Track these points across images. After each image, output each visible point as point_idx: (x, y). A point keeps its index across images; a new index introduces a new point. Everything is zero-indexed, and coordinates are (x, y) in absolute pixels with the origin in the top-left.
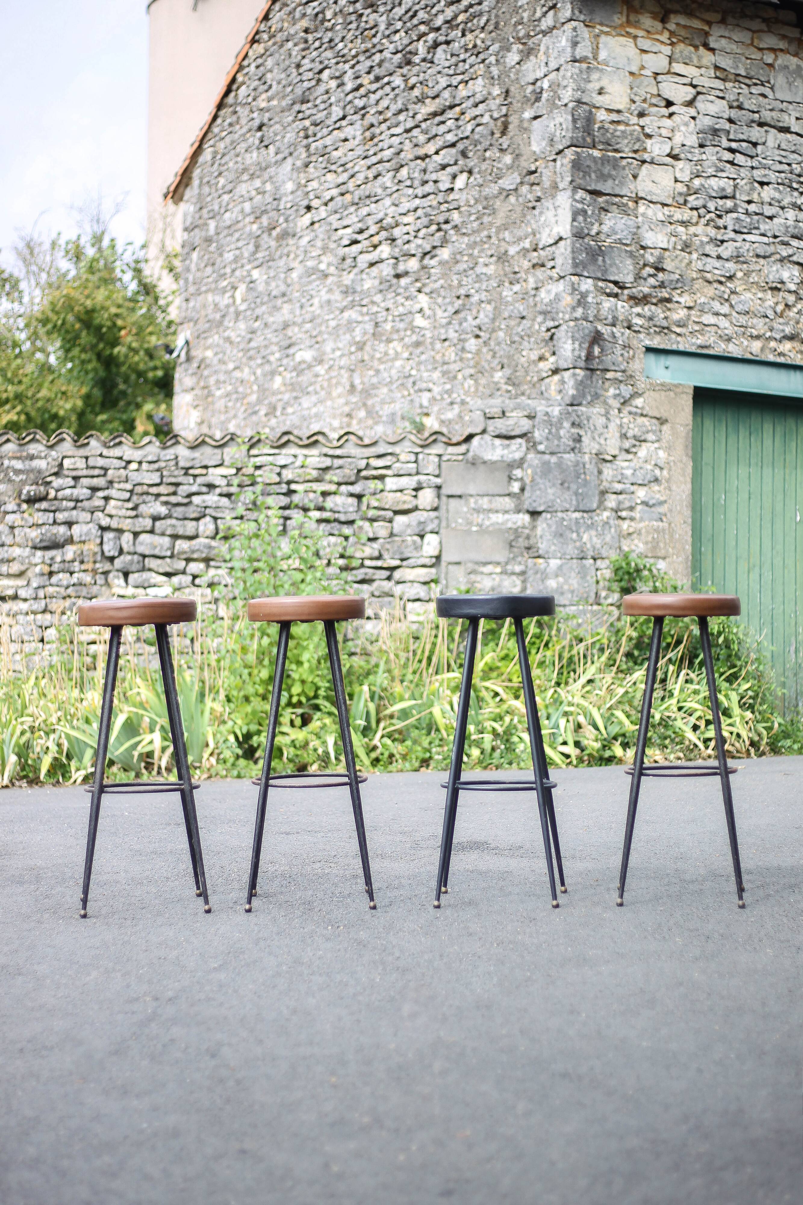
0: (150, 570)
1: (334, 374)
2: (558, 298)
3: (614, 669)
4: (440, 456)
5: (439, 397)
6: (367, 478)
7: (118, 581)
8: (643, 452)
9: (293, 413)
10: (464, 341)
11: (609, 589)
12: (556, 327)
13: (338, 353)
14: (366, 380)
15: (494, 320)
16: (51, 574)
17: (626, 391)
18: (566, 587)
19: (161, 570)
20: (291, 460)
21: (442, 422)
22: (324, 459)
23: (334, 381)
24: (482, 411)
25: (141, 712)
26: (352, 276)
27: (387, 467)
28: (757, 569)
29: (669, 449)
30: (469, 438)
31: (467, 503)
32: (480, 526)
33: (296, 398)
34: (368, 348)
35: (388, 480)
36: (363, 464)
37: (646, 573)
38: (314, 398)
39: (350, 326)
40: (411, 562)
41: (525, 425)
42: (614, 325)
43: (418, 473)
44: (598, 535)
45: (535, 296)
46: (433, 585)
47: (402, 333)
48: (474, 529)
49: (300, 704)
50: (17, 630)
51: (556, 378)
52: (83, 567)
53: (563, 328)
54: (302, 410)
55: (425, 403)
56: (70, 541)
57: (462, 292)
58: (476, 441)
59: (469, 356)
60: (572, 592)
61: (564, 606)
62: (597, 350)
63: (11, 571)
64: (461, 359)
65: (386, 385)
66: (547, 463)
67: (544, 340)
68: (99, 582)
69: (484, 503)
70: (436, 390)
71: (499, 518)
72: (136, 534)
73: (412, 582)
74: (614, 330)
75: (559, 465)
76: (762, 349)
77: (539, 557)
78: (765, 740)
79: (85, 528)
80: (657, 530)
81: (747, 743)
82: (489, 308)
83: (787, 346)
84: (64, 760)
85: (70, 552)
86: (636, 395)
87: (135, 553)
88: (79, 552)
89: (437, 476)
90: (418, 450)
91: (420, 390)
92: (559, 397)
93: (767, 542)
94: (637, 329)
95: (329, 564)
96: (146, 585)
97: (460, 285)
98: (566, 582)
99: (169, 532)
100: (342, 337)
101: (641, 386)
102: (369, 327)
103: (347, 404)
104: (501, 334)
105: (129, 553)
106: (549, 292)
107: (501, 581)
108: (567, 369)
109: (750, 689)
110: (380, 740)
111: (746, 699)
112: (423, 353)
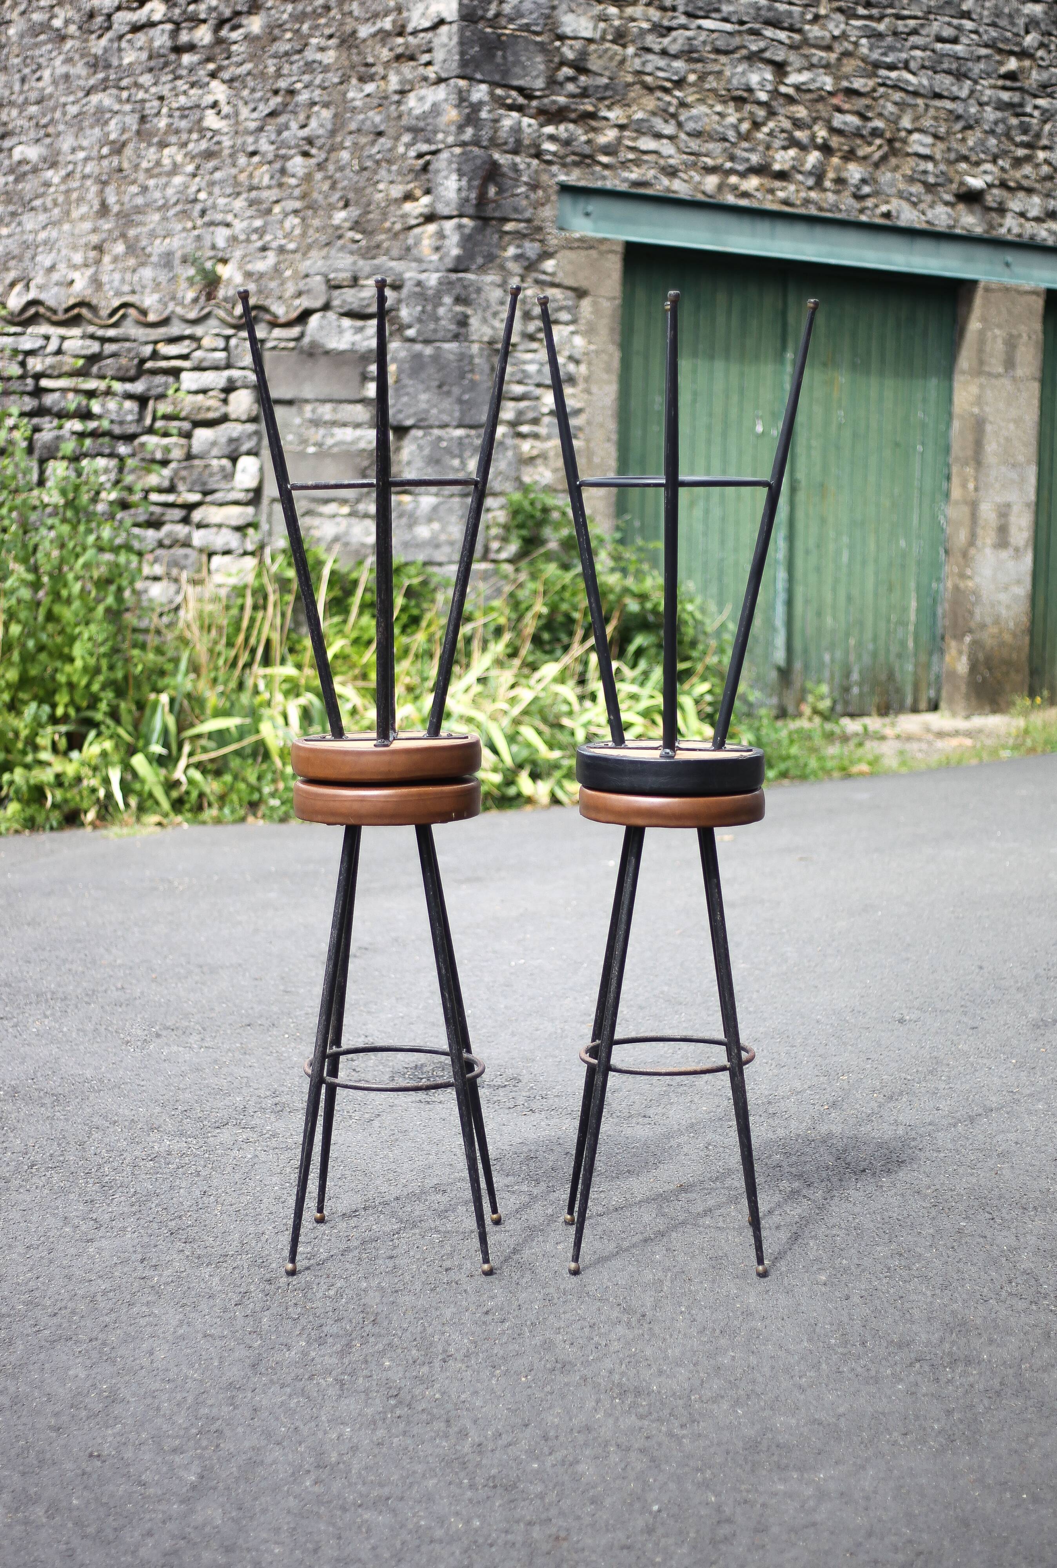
1: (75, 184)
2: (436, 110)
3: (517, 662)
4: (260, 342)
5: (242, 237)
6: (154, 372)
9: (9, 236)
10: (286, 158)
11: (504, 539)
12: (434, 153)
13: (81, 155)
14: (126, 199)
15: (333, 133)
17: (531, 249)
18: (443, 537)
20: (40, 342)
21: (248, 275)
22: (88, 342)
23: (75, 195)
24: (325, 276)
26: (104, 42)
27: (185, 357)
29: (588, 333)
30: (304, 316)
31: (301, 412)
32: (317, 444)
33: (14, 214)
34: (129, 151)
35: (184, 376)
36: (148, 350)
38: (42, 218)
39: (101, 116)
40: (218, 496)
42: (515, 152)
43: (228, 366)
45: (399, 103)
46: (251, 531)
47: (184, 136)
48: (311, 450)
49: (65, 719)
51: (432, 228)
53: (445, 155)
54: (23, 232)
55: (221, 243)
57: (282, 84)
58: (314, 321)
59: (293, 181)
60: (452, 543)
61: (440, 564)
62: (492, 191)
64: (280, 185)
65: (159, 209)
66: (418, 356)
67: (411, 171)
69: (326, 411)
70: (239, 226)
71: (347, 434)
73: (220, 526)
74: (518, 159)
75: (436, 358)
76: (720, 187)
77: (406, 492)
82: (327, 114)
83: (752, 183)
86: (546, 255)
90: (230, 332)
91: (212, 224)
92: (435, 257)
93: (716, 464)
94: (548, 157)
97: (278, 74)
98: (443, 529)
100: (88, 132)
101: (552, 241)
102: (132, 122)
103: (94, 230)
104: (345, 155)
106: (421, 99)
107: (349, 526)
108: (450, 217)
109: (710, 692)
110: (185, 772)
111: (701, 707)
112: (216, 169)
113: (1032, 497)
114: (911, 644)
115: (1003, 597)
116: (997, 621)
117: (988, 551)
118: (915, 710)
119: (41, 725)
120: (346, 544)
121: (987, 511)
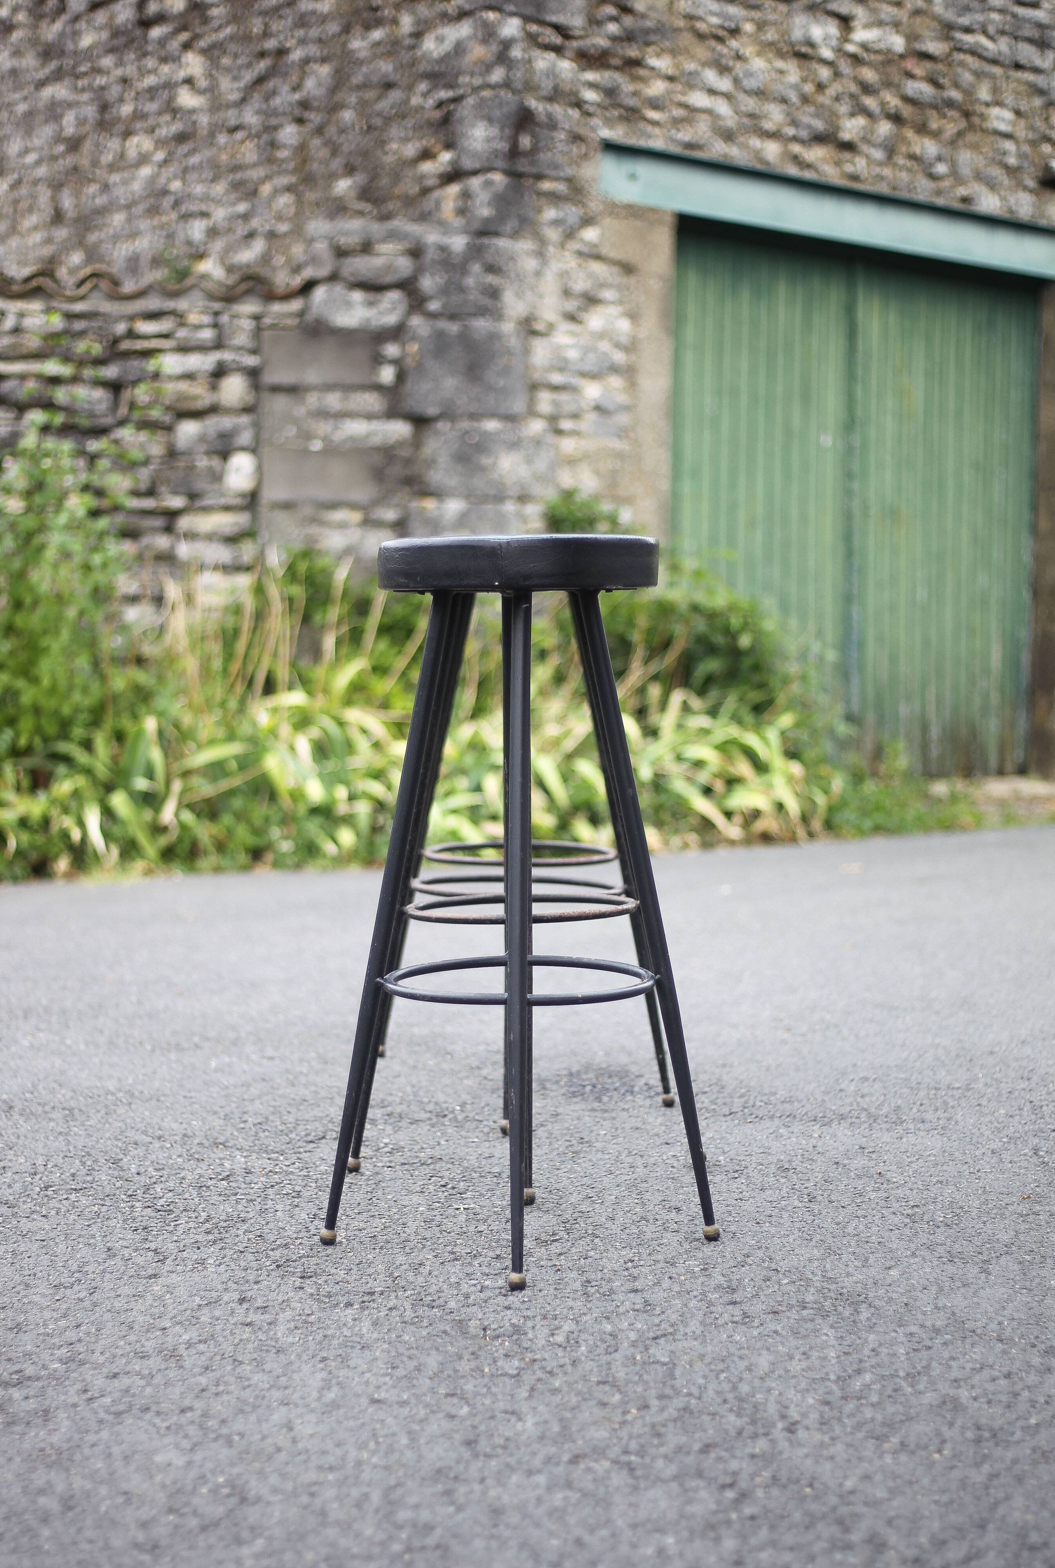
1: (24, 191)
2: (459, 49)
4: (257, 318)
5: (223, 226)
6: (129, 353)
8: (596, 320)
10: (276, 128)
12: (457, 100)
13: (31, 158)
14: (83, 200)
15: (334, 90)
17: (572, 213)
22: (53, 318)
23: (23, 205)
24: (332, 241)
26: (58, 26)
27: (166, 336)
29: (633, 316)
30: (308, 287)
31: (304, 401)
32: (325, 439)
34: (87, 146)
35: (165, 357)
36: (121, 328)
37: (602, 526)
39: (54, 111)
40: (206, 501)
41: (404, 265)
42: (550, 99)
43: (219, 346)
44: (529, 461)
45: (412, 47)
46: (246, 541)
47: (152, 120)
48: (316, 446)
49: (30, 751)
51: (454, 189)
53: (470, 101)
55: (197, 236)
57: (271, 44)
58: (320, 294)
59: (284, 154)
62: (525, 141)
64: (271, 160)
65: (122, 208)
66: (440, 335)
67: (430, 124)
69: (333, 401)
71: (357, 428)
73: (208, 537)
74: (555, 108)
75: (463, 337)
76: (782, 156)
77: (429, 495)
78: (820, 812)
80: (618, 454)
81: (793, 815)
82: (325, 70)
83: (816, 154)
86: (587, 221)
89: (254, 352)
90: (217, 306)
91: (187, 216)
92: (460, 221)
93: (777, 480)
94: (589, 108)
97: (266, 34)
100: (39, 131)
101: (594, 206)
102: (90, 112)
103: (48, 241)
104: (348, 115)
106: (440, 39)
107: (360, 536)
108: (475, 173)
109: (796, 725)
110: (177, 815)
111: (786, 742)
112: (193, 151)
114: (994, 697)
118: (1001, 772)
120: (358, 558)
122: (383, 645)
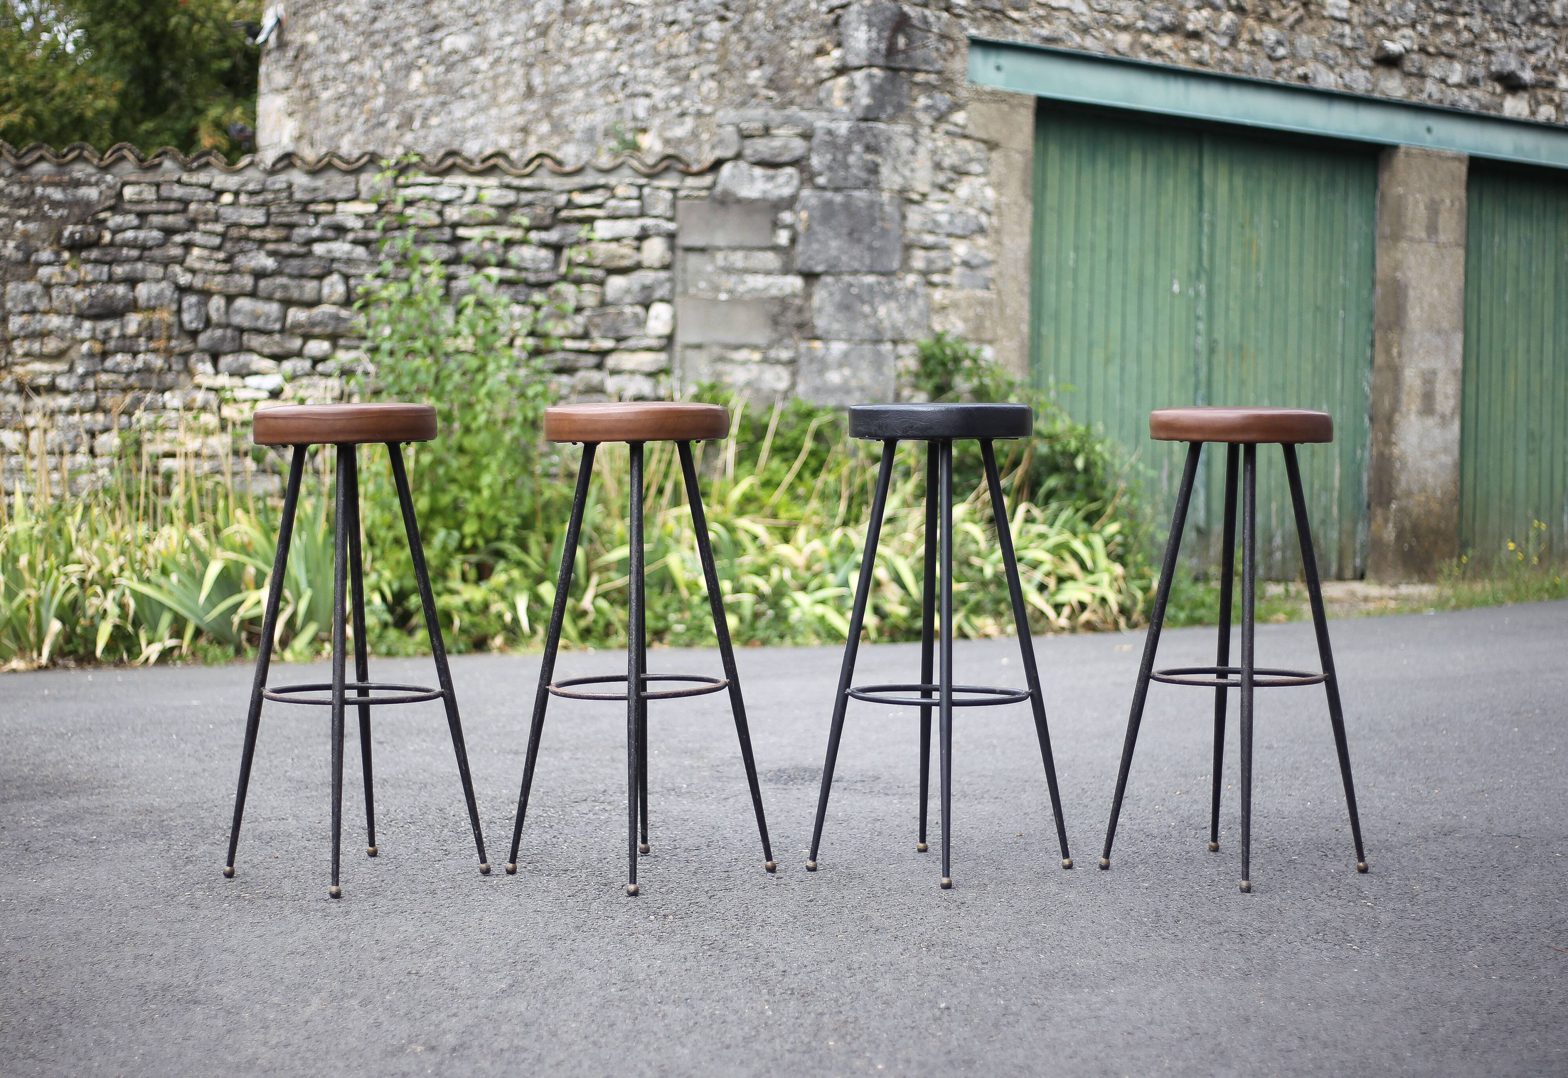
0: (250, 350)
1: (501, 69)
4: (674, 190)
5: (661, 105)
6: (567, 221)
7: (204, 368)
8: (963, 189)
9: (440, 125)
10: (703, 24)
11: (916, 387)
12: (843, 7)
13: (509, 40)
14: (550, 78)
16: (105, 355)
17: (942, 100)
18: (853, 383)
19: (266, 351)
20: (457, 193)
21: (667, 142)
22: (505, 192)
23: (502, 80)
24: (737, 126)
25: (243, 558)
27: (599, 206)
28: (1117, 361)
29: (998, 186)
30: (717, 165)
31: (713, 260)
32: (730, 292)
33: (444, 104)
34: (553, 32)
35: (598, 224)
36: (562, 199)
37: (967, 364)
38: (471, 104)
40: (631, 343)
41: (798, 147)
42: (926, 5)
43: (642, 215)
44: (902, 309)
46: (662, 378)
47: (606, 13)
48: (723, 296)
49: (474, 548)
50: (54, 436)
51: (842, 80)
52: (152, 345)
53: (854, 8)
54: (452, 121)
55: (641, 113)
56: (133, 306)
58: (727, 169)
59: (709, 46)
60: (862, 389)
62: (901, 41)
63: (46, 350)
64: (698, 51)
65: (581, 86)
66: (829, 204)
67: (823, 25)
68: (175, 367)
69: (738, 259)
70: (659, 95)
71: (757, 282)
72: (230, 299)
73: (632, 372)
74: (927, 12)
75: (847, 206)
76: (1132, 46)
77: (817, 338)
78: (1140, 606)
79: (155, 289)
80: (982, 303)
81: (1115, 608)
83: (1165, 42)
84: (130, 628)
85: (133, 323)
86: (956, 107)
87: (227, 326)
88: (146, 323)
89: (671, 219)
90: (642, 181)
91: (634, 95)
92: (846, 109)
93: (1132, 322)
94: (958, 11)
95: (511, 344)
96: (244, 371)
98: (854, 375)
99: (278, 295)
100: (515, 17)
101: (963, 93)
102: (557, 3)
103: (521, 112)
104: (759, 16)
105: (219, 326)
107: (761, 372)
108: (859, 68)
109: (1120, 532)
110: (593, 603)
111: (1111, 547)
112: (638, 41)
113: (1458, 364)
114: (1335, 510)
115: (1429, 464)
116: (1423, 489)
117: (1413, 417)
118: (1341, 578)
119: (451, 556)
120: (758, 391)
121: (1411, 376)
122: (776, 463)
